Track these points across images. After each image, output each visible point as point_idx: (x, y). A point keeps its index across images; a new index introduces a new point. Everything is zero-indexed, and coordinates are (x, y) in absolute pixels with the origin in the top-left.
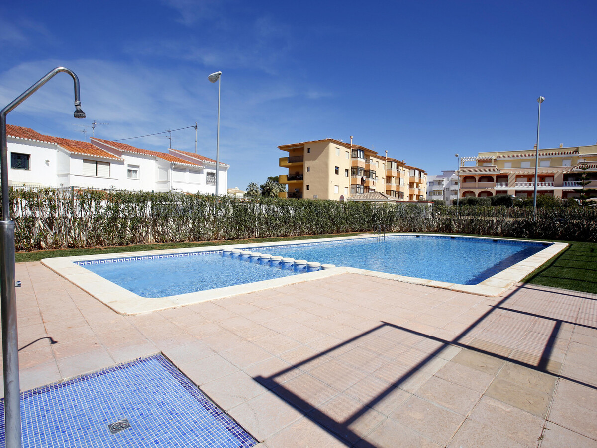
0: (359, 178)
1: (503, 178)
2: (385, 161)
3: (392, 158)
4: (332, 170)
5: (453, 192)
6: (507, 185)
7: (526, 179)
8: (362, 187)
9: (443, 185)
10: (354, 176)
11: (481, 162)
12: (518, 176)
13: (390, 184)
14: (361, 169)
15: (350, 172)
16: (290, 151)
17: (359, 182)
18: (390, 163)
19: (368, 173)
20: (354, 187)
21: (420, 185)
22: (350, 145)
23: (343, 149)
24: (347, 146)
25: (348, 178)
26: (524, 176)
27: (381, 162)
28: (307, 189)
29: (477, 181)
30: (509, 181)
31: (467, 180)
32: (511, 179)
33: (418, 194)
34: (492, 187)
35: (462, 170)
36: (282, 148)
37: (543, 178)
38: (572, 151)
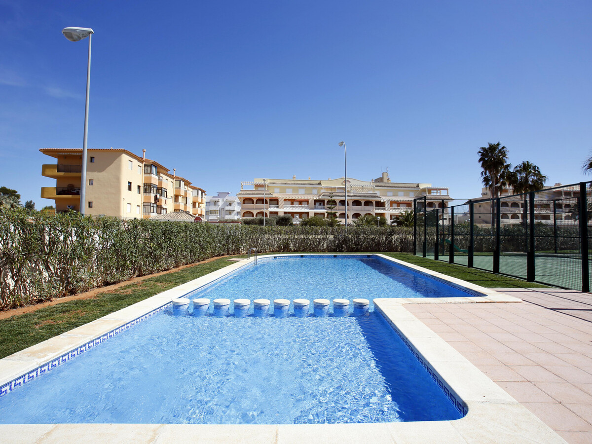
0: (153, 195)
1: (275, 201)
2: (173, 179)
3: (181, 177)
4: (124, 186)
5: (228, 212)
6: (278, 207)
7: (290, 202)
8: (155, 205)
9: (219, 205)
10: (147, 194)
11: (257, 186)
12: (285, 200)
13: (178, 203)
14: (154, 186)
15: (142, 189)
16: (59, 157)
17: (153, 201)
18: (179, 181)
19: (160, 190)
20: (146, 205)
21: (200, 205)
22: (143, 159)
23: (135, 162)
24: (140, 160)
25: (140, 195)
26: (289, 200)
27: (170, 180)
28: (89, 207)
29: (255, 203)
30: (279, 204)
31: (246, 201)
32: (281, 202)
33: (200, 213)
34: (267, 209)
35: (243, 192)
36: (47, 152)
37: (301, 202)
38: (317, 183)
